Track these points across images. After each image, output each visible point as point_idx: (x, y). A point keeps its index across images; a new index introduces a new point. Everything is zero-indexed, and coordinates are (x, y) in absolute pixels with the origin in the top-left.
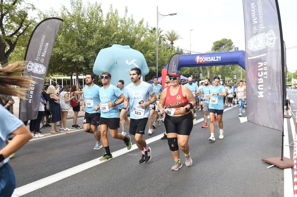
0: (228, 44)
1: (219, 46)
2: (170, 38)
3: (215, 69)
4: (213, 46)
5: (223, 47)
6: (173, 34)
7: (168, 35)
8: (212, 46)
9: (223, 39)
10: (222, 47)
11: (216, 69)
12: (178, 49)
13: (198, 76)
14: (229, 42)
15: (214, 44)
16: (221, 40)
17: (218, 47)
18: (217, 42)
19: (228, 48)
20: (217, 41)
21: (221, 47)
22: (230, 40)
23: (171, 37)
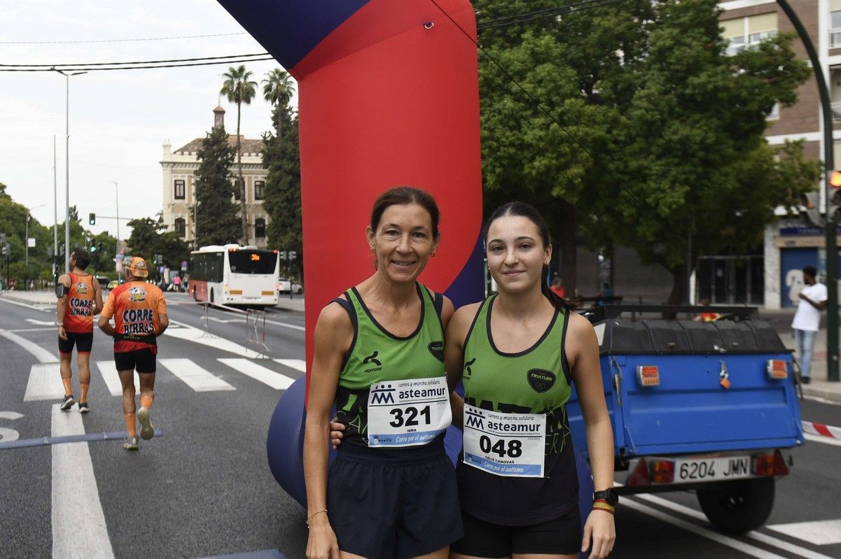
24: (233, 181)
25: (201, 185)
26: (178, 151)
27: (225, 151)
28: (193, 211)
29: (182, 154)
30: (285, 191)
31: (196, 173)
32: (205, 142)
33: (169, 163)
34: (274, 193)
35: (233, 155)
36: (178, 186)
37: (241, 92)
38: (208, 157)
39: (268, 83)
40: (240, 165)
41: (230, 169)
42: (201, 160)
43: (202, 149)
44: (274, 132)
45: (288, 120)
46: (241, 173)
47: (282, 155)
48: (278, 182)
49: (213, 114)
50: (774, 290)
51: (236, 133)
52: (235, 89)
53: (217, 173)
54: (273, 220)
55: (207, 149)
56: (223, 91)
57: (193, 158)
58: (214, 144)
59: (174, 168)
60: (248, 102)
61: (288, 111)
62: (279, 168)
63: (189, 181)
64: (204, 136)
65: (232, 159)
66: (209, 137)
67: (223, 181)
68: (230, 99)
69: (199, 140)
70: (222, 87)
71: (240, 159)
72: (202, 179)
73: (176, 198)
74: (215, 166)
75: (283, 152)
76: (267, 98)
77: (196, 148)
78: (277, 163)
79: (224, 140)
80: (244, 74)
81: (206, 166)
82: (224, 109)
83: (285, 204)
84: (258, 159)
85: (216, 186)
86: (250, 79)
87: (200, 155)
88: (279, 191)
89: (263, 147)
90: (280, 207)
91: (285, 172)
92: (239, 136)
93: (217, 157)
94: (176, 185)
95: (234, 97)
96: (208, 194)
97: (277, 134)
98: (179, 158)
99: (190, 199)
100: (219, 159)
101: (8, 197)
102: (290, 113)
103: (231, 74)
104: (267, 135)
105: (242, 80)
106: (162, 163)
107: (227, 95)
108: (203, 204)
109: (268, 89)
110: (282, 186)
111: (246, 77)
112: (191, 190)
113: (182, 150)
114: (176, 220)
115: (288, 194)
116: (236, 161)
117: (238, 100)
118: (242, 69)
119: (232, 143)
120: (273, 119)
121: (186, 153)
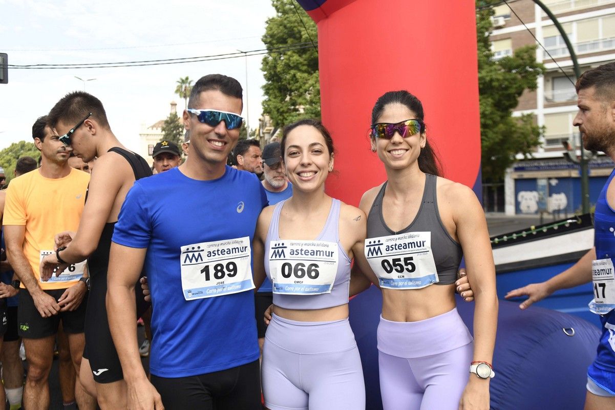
26: (150, 128)
27: (178, 127)
29: (152, 129)
32: (166, 122)
33: (144, 135)
35: (183, 129)
36: (150, 149)
37: (187, 92)
38: (168, 130)
42: (164, 133)
43: (164, 126)
49: (170, 106)
50: (511, 204)
52: (183, 90)
53: (173, 140)
55: (167, 126)
56: (177, 91)
57: (160, 129)
58: (170, 124)
59: (148, 137)
64: (165, 118)
65: (182, 132)
66: (168, 119)
68: (180, 96)
69: (162, 121)
70: (175, 89)
74: (172, 136)
77: (160, 125)
79: (177, 121)
80: (189, 81)
81: (167, 135)
87: (163, 129)
93: (173, 131)
94: (149, 148)
95: (183, 95)
98: (150, 131)
100: (175, 132)
103: (181, 81)
105: (187, 85)
106: (140, 135)
107: (178, 94)
111: (189, 83)
113: (152, 127)
117: (185, 97)
118: (187, 79)
121: (155, 129)
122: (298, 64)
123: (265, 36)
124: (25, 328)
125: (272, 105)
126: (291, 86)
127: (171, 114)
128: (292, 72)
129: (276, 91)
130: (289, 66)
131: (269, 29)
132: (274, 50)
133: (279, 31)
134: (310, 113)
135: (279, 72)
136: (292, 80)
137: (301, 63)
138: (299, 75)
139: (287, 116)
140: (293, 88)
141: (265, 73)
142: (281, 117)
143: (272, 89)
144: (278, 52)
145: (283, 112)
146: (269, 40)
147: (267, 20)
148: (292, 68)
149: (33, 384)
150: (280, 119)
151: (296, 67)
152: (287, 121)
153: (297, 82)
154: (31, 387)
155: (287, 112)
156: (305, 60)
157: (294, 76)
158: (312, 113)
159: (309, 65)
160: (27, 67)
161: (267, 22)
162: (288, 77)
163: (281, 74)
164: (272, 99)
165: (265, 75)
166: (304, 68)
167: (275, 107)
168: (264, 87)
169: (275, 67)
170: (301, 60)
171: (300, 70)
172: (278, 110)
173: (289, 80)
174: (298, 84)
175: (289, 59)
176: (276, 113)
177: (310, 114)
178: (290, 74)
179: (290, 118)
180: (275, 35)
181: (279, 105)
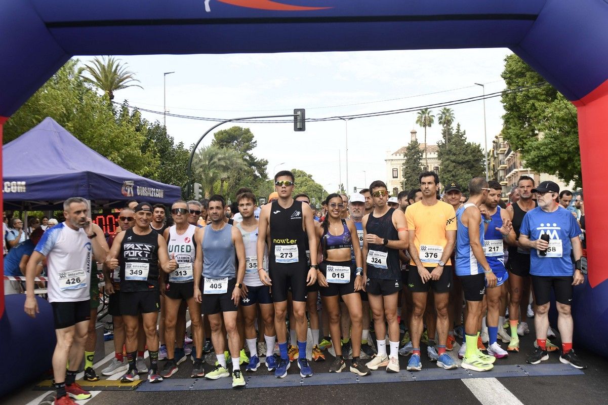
0: (243, 138)
1: (226, 139)
2: (102, 79)
3: (219, 187)
4: (215, 139)
5: (234, 144)
6: (113, 70)
7: (98, 72)
8: (213, 140)
9: (233, 127)
10: (232, 144)
11: (222, 186)
12: (125, 108)
13: (189, 189)
14: (246, 134)
15: (215, 135)
16: (229, 128)
17: (225, 143)
18: (221, 133)
19: (243, 147)
20: (221, 131)
21: (229, 142)
22: (248, 131)
23: (106, 77)
24: (422, 167)
25: (406, 171)
26: (394, 154)
27: (418, 152)
28: (402, 184)
29: (396, 155)
30: (451, 171)
31: (403, 164)
32: (408, 148)
33: (389, 160)
34: (445, 173)
35: (423, 154)
36: (394, 172)
37: (426, 121)
38: (409, 156)
39: (440, 115)
40: (426, 159)
41: (421, 161)
42: (406, 158)
43: (406, 152)
44: (444, 141)
45: (450, 134)
46: (427, 163)
47: (449, 152)
48: (448, 167)
49: (411, 134)
51: (424, 143)
52: (423, 120)
53: (414, 164)
54: (445, 186)
55: (409, 152)
56: (417, 122)
57: (402, 157)
58: (411, 150)
59: (392, 162)
60: (430, 126)
61: (450, 129)
62: (448, 159)
63: (400, 168)
64: (407, 145)
65: (422, 156)
66: (410, 146)
67: (417, 168)
68: (421, 125)
69: (404, 148)
70: (416, 119)
71: (426, 155)
72: (407, 167)
73: (394, 177)
74: (413, 160)
75: (449, 151)
76: (440, 123)
77: (403, 152)
78: (447, 157)
79: (417, 147)
80: (428, 112)
81: (409, 160)
82: (416, 131)
83: (452, 178)
84: (436, 156)
85: (413, 170)
86: (430, 114)
87: (406, 155)
88: (449, 171)
89: (438, 149)
90: (449, 180)
91: (451, 161)
92: (425, 144)
93: (414, 156)
94: (393, 171)
95: (423, 124)
96: (409, 175)
97: (445, 142)
98: (394, 157)
99: (400, 178)
101: (313, 181)
102: (452, 130)
103: (421, 113)
104: (440, 143)
105: (427, 115)
106: (386, 160)
107: (419, 123)
108: (407, 180)
109: (440, 118)
110: (450, 168)
111: (428, 114)
112: (401, 174)
113: (396, 154)
114: (394, 189)
115: (453, 173)
116: (424, 156)
117: (425, 126)
119: (421, 147)
120: (443, 134)
121: (398, 155)
122: (537, 94)
123: (505, 73)
124: (411, 286)
125: (512, 132)
126: (530, 114)
127: (412, 141)
128: (531, 102)
129: (516, 120)
130: (528, 97)
131: (508, 65)
132: (513, 84)
133: (518, 67)
134: (549, 137)
135: (518, 102)
136: (531, 109)
137: (539, 93)
138: (537, 104)
139: (527, 142)
140: (532, 116)
141: (505, 104)
142: (521, 143)
143: (512, 118)
144: (517, 85)
145: (523, 138)
146: (508, 76)
147: (505, 58)
148: (531, 98)
149: (416, 317)
150: (520, 145)
151: (535, 97)
152: (527, 146)
153: (536, 110)
154: (416, 319)
155: (526, 138)
156: (543, 90)
157: (533, 105)
158: (551, 137)
159: (547, 95)
160: (324, 120)
161: (505, 60)
162: (528, 106)
163: (520, 104)
164: (512, 127)
165: (504, 106)
166: (543, 97)
167: (515, 135)
168: (503, 117)
169: (515, 98)
170: (540, 90)
171: (539, 100)
172: (518, 137)
173: (528, 109)
174: (537, 112)
175: (528, 91)
176: (516, 139)
177: (549, 139)
178: (528, 103)
179: (530, 143)
180: (514, 71)
181: (519, 132)
